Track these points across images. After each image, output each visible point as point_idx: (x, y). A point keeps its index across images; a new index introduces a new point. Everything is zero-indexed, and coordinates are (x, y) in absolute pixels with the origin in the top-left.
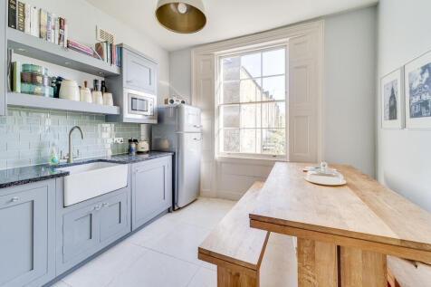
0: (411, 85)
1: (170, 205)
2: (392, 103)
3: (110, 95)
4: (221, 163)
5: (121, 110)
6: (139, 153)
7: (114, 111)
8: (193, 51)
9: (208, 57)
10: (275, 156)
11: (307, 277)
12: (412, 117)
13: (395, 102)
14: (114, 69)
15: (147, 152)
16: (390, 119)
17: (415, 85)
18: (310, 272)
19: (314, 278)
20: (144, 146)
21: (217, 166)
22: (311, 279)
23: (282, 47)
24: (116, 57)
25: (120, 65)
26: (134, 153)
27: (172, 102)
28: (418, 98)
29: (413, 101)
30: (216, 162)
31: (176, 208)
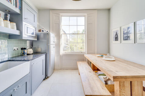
0: (124, 32)
1: (45, 77)
2: (116, 36)
3: (15, 24)
4: (62, 56)
5: (21, 33)
6: (28, 54)
7: (17, 33)
8: (51, 12)
9: (57, 15)
10: (82, 52)
11: (122, 93)
12: (124, 40)
13: (117, 36)
14: (17, 10)
15: (32, 54)
16: (115, 40)
17: (125, 32)
18: (123, 91)
19: (124, 93)
20: (31, 51)
21: (61, 57)
22: (123, 93)
23: (83, 16)
24: (18, 4)
25: (21, 9)
26: (26, 55)
27: (43, 31)
28: (126, 35)
29: (125, 36)
30: (61, 56)
31: (47, 77)
